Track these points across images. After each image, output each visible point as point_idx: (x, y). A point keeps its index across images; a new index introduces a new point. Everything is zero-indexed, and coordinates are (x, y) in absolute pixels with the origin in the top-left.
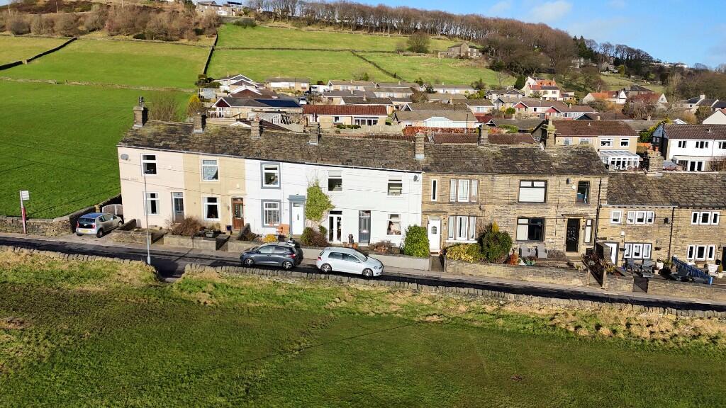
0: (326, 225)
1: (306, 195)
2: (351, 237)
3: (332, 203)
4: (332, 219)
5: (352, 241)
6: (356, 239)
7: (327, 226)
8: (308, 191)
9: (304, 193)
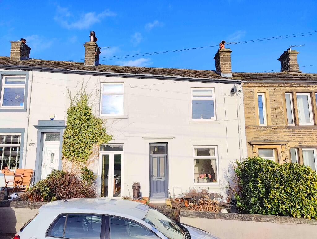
0: (97, 168)
1: (66, 120)
2: (137, 188)
3: (108, 132)
4: (106, 158)
5: (139, 194)
6: (145, 192)
7: (97, 170)
8: (69, 113)
9: (62, 117)
